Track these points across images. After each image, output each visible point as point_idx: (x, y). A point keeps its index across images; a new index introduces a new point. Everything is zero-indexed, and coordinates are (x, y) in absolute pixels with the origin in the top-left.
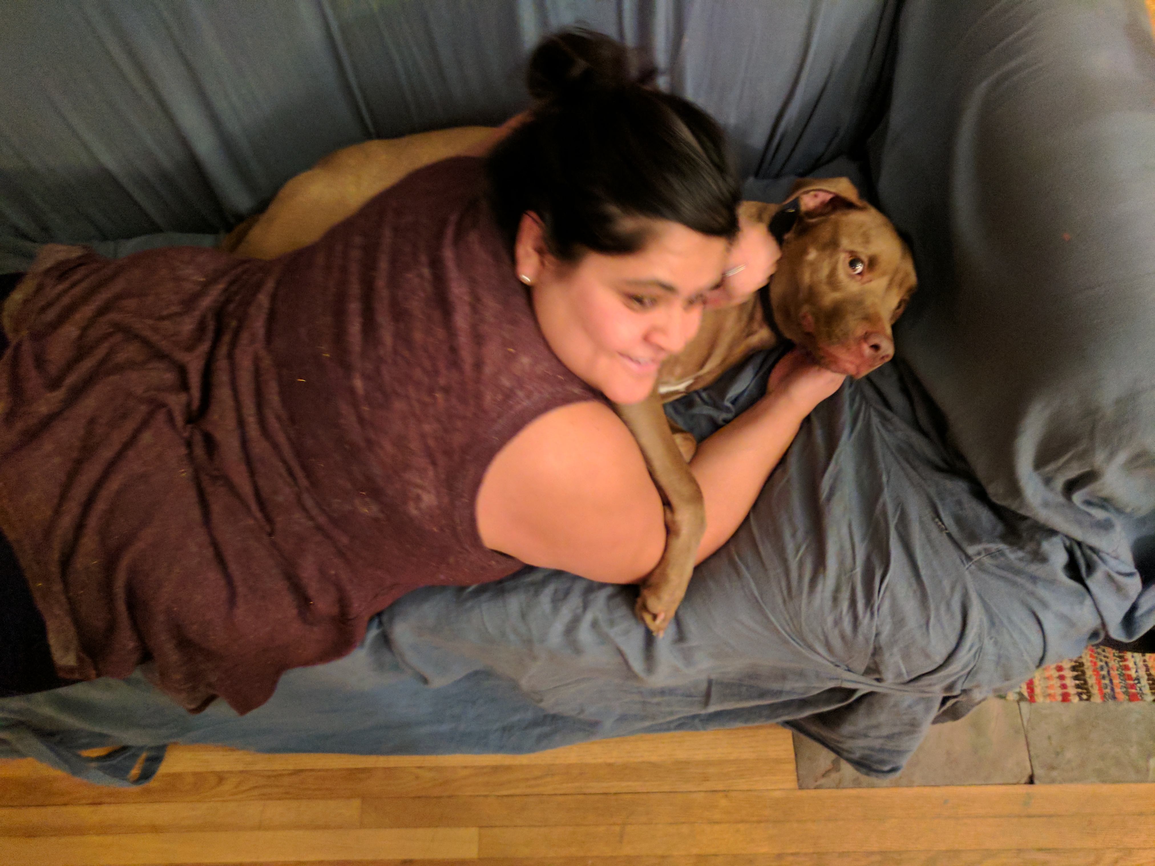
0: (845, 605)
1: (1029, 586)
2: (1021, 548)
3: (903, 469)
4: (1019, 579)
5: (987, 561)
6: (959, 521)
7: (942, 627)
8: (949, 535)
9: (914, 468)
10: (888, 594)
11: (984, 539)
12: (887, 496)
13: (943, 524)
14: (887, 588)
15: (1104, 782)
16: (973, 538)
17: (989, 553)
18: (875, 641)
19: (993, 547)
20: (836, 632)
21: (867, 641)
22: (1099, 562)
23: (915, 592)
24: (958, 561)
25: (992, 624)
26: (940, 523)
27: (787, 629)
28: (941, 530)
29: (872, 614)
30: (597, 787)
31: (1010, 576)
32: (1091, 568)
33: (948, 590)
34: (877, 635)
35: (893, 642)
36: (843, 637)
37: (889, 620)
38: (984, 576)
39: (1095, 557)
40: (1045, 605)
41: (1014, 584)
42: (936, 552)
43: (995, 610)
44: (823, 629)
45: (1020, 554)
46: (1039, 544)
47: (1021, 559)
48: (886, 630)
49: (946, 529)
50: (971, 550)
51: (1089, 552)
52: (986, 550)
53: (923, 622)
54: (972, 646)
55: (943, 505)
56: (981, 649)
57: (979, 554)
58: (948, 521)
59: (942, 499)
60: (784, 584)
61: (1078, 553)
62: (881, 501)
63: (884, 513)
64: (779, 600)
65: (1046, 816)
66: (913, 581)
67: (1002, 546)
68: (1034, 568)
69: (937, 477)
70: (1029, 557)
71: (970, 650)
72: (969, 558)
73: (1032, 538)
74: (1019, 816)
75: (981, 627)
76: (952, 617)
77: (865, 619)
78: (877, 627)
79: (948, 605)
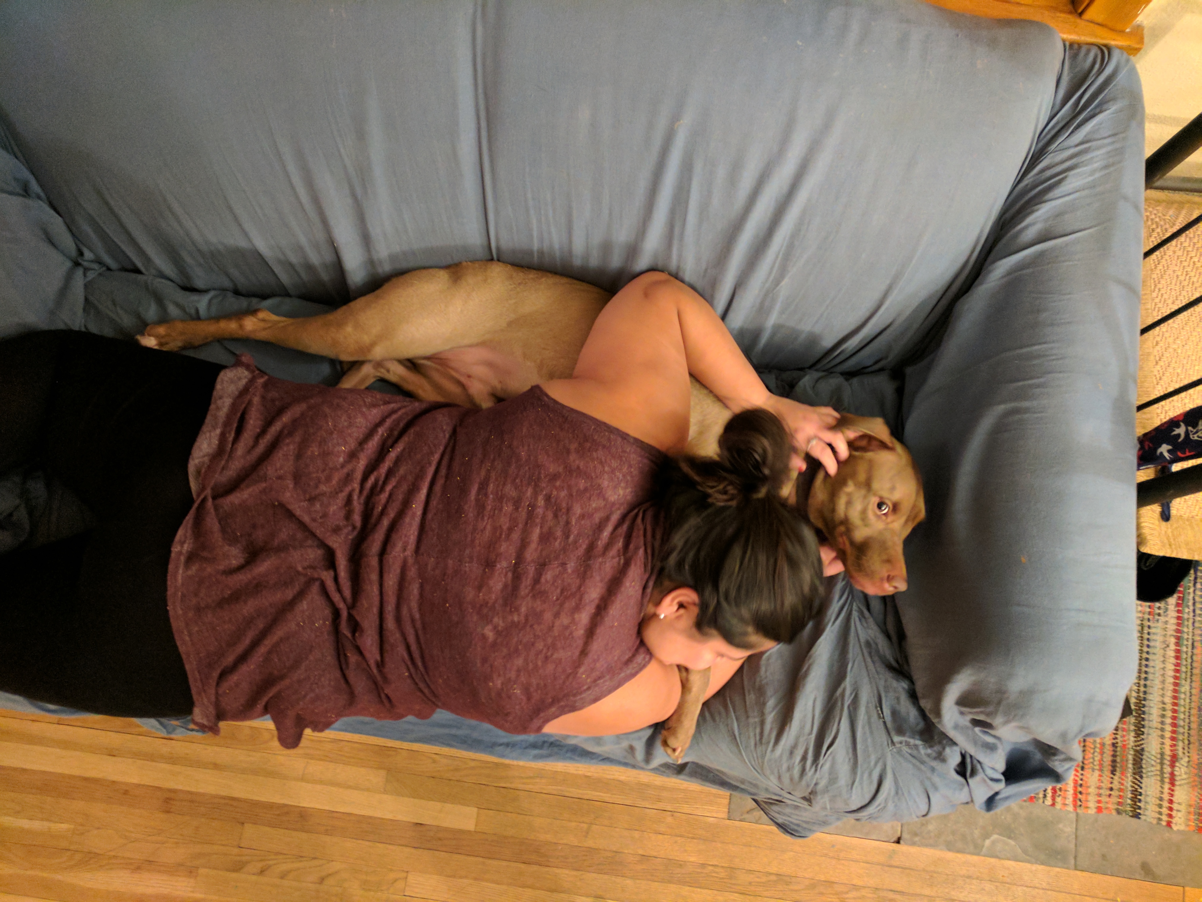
0: (798, 758)
1: (929, 774)
2: (931, 747)
3: (865, 660)
4: (922, 767)
5: (905, 749)
6: (895, 713)
7: (862, 788)
8: (885, 723)
9: (873, 662)
10: (830, 758)
11: (908, 734)
12: (848, 683)
13: (882, 713)
14: (831, 753)
15: (949, 850)
16: (900, 731)
17: (908, 744)
18: (813, 788)
19: (912, 741)
20: (788, 775)
21: (808, 786)
22: (981, 770)
23: (850, 759)
24: (886, 743)
25: (897, 793)
26: (880, 712)
27: (753, 763)
28: (880, 717)
29: (816, 770)
30: (574, 792)
31: (918, 763)
32: (973, 773)
33: (872, 763)
34: (816, 784)
35: (826, 790)
36: (791, 779)
37: (827, 775)
38: (900, 759)
39: (979, 766)
40: (936, 789)
41: (919, 769)
42: (871, 732)
43: (901, 784)
44: (778, 770)
45: (929, 751)
46: (944, 749)
47: (929, 755)
48: (823, 783)
49: (883, 718)
50: (897, 739)
51: (975, 762)
52: (906, 741)
53: (850, 782)
54: (879, 805)
55: (886, 696)
56: (885, 807)
57: (901, 743)
58: (887, 712)
59: (886, 692)
60: (758, 730)
61: (968, 760)
62: (842, 686)
63: (843, 695)
64: (753, 743)
65: (902, 868)
66: (850, 750)
67: (919, 742)
68: (934, 764)
69: (889, 675)
70: (934, 755)
71: (877, 807)
72: (893, 743)
73: (940, 742)
74: (883, 865)
75: (889, 794)
76: (871, 782)
77: (810, 773)
78: (817, 780)
79: (870, 774)
